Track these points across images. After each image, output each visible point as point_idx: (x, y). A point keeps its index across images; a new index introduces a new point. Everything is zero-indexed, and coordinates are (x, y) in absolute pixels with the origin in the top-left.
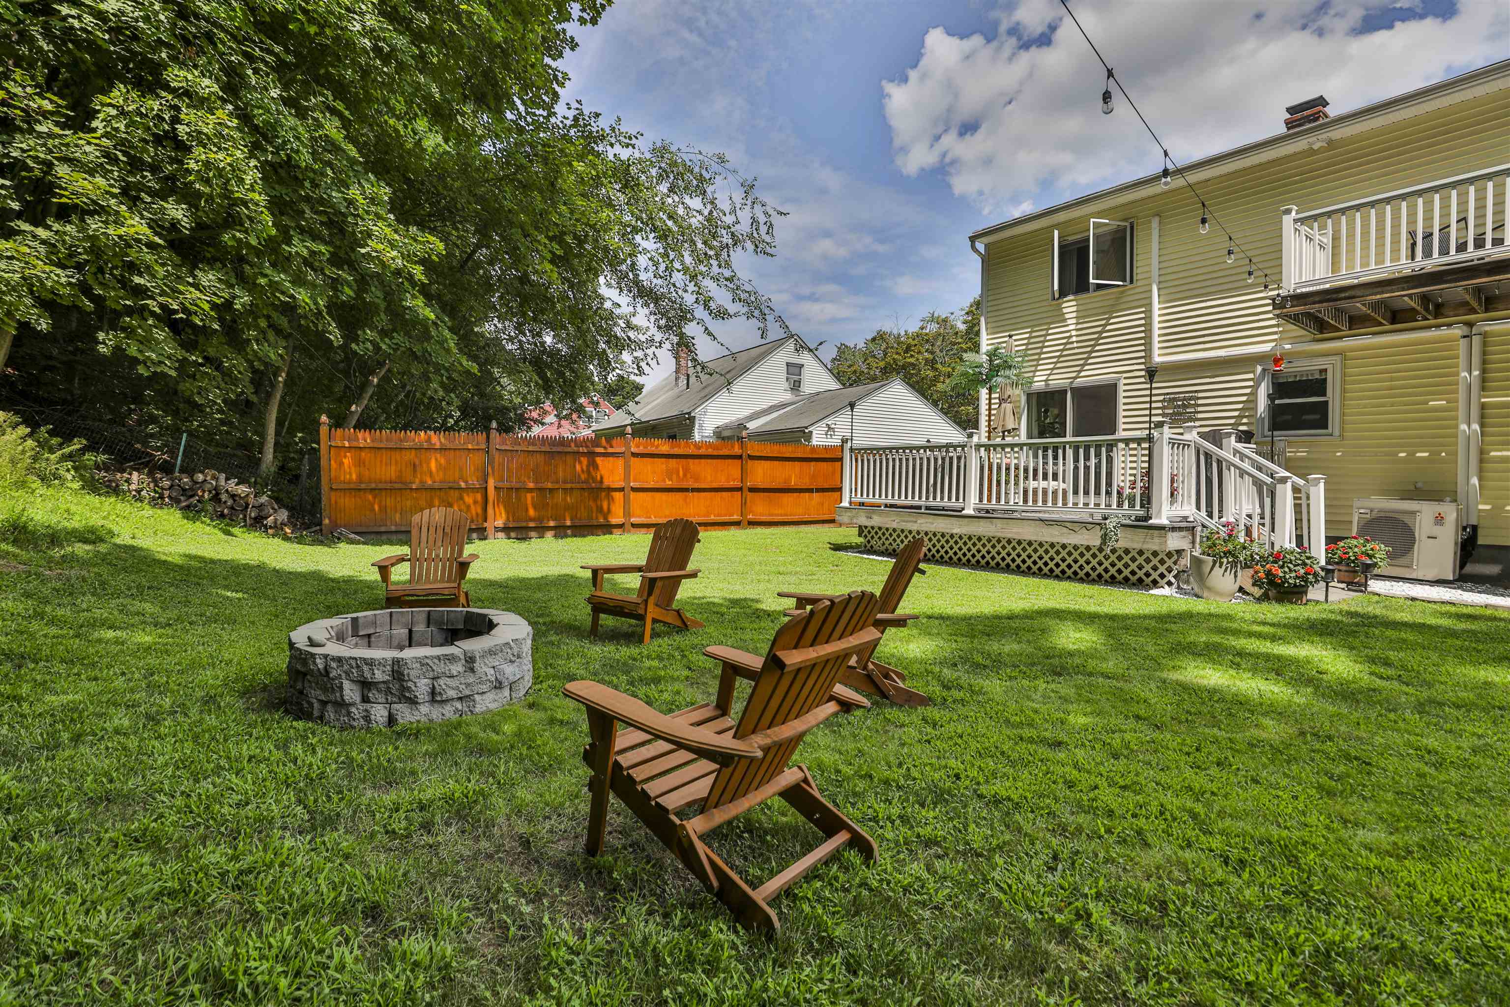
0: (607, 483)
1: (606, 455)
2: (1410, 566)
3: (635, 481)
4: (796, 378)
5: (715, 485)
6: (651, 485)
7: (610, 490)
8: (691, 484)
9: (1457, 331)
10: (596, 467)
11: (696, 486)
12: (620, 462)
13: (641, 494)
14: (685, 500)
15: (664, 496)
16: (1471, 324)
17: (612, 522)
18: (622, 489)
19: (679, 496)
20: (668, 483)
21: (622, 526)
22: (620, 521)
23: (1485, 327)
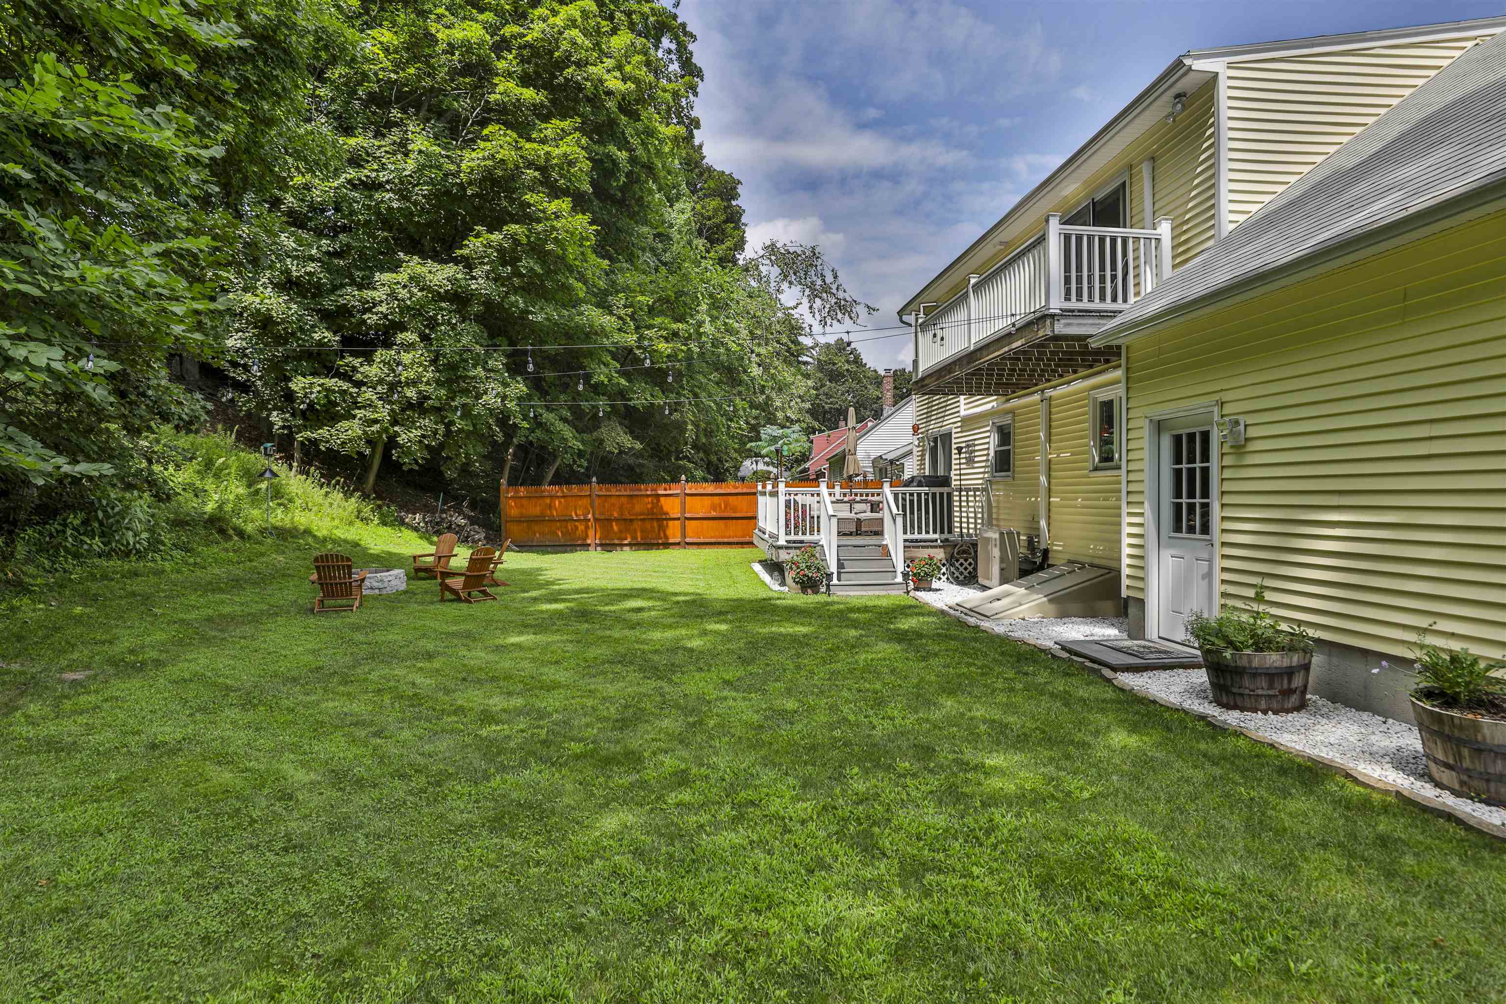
0: (668, 514)
2: (987, 576)
3: (689, 513)
5: (749, 514)
6: (701, 515)
7: (670, 519)
8: (730, 514)
10: (660, 504)
11: (734, 515)
12: (678, 500)
13: (694, 522)
14: (726, 525)
15: (710, 523)
16: (1043, 391)
17: (671, 541)
18: (678, 519)
19: (721, 523)
20: (713, 514)
21: (678, 544)
22: (677, 540)
23: (1049, 393)
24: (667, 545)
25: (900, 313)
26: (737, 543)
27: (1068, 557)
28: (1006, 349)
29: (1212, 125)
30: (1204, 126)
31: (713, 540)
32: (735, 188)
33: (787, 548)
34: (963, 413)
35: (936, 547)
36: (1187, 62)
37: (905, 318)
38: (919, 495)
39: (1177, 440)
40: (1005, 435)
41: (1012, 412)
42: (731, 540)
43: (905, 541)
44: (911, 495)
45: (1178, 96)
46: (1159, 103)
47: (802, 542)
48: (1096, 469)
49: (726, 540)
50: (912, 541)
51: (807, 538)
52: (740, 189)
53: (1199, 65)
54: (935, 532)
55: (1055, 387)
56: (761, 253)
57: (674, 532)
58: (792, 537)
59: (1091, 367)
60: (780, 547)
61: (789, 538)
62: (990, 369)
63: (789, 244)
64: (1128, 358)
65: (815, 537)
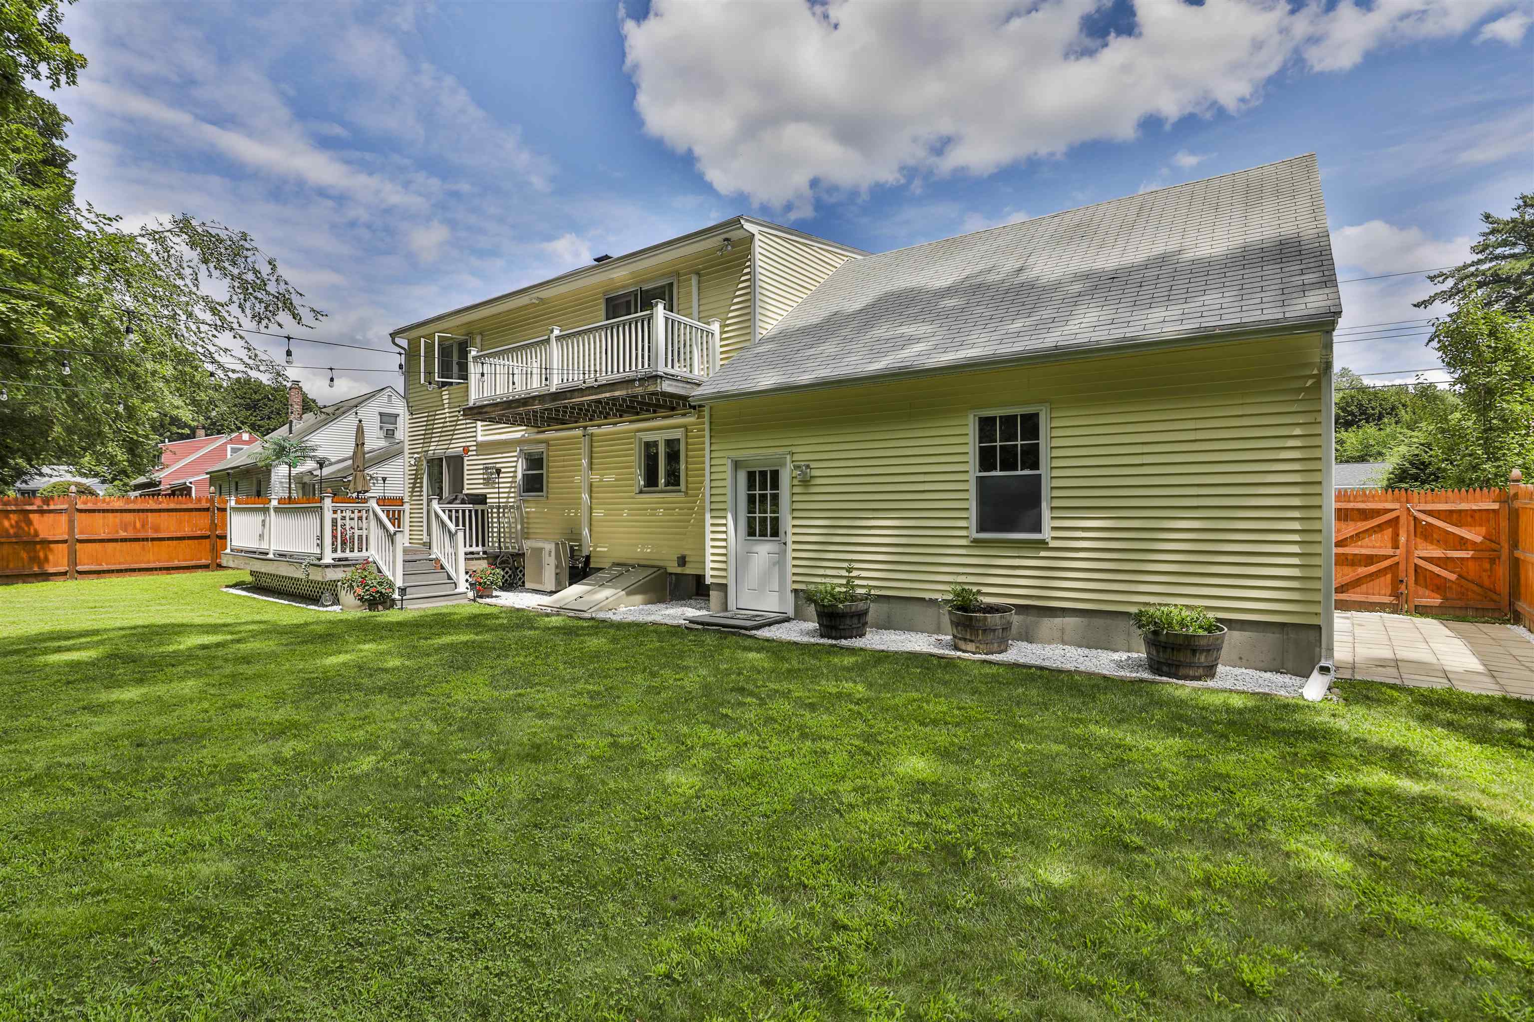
0: (43, 535)
1: (41, 512)
2: (541, 583)
3: (81, 533)
4: (391, 427)
5: (179, 534)
6: (103, 536)
7: (46, 543)
8: (151, 534)
9: (579, 432)
10: (29, 523)
11: (155, 536)
12: (64, 518)
13: (90, 545)
14: (143, 548)
15: (118, 545)
16: (585, 428)
17: (51, 570)
18: (65, 542)
19: (136, 545)
20: (123, 534)
21: (65, 573)
22: (62, 569)
23: (591, 430)
24: (45, 576)
25: (393, 335)
26: (161, 569)
27: (612, 560)
28: (608, 395)
29: (749, 266)
30: (742, 266)
31: (123, 567)
32: (58, 125)
33: (334, 566)
34: (480, 438)
35: (479, 559)
36: (742, 222)
37: (397, 340)
38: (464, 511)
39: (751, 475)
40: (535, 462)
41: (546, 442)
42: (152, 565)
43: (466, 554)
44: (457, 511)
45: (726, 240)
46: (715, 239)
47: (346, 559)
48: (641, 492)
49: (143, 566)
50: (472, 553)
51: (356, 554)
52: (67, 127)
53: (747, 226)
54: (477, 545)
55: (599, 426)
56: (169, 226)
57: (58, 560)
58: (339, 554)
59: (638, 414)
60: (327, 566)
61: (335, 556)
62: (573, 408)
63: (208, 224)
64: (711, 415)
65: (364, 554)
